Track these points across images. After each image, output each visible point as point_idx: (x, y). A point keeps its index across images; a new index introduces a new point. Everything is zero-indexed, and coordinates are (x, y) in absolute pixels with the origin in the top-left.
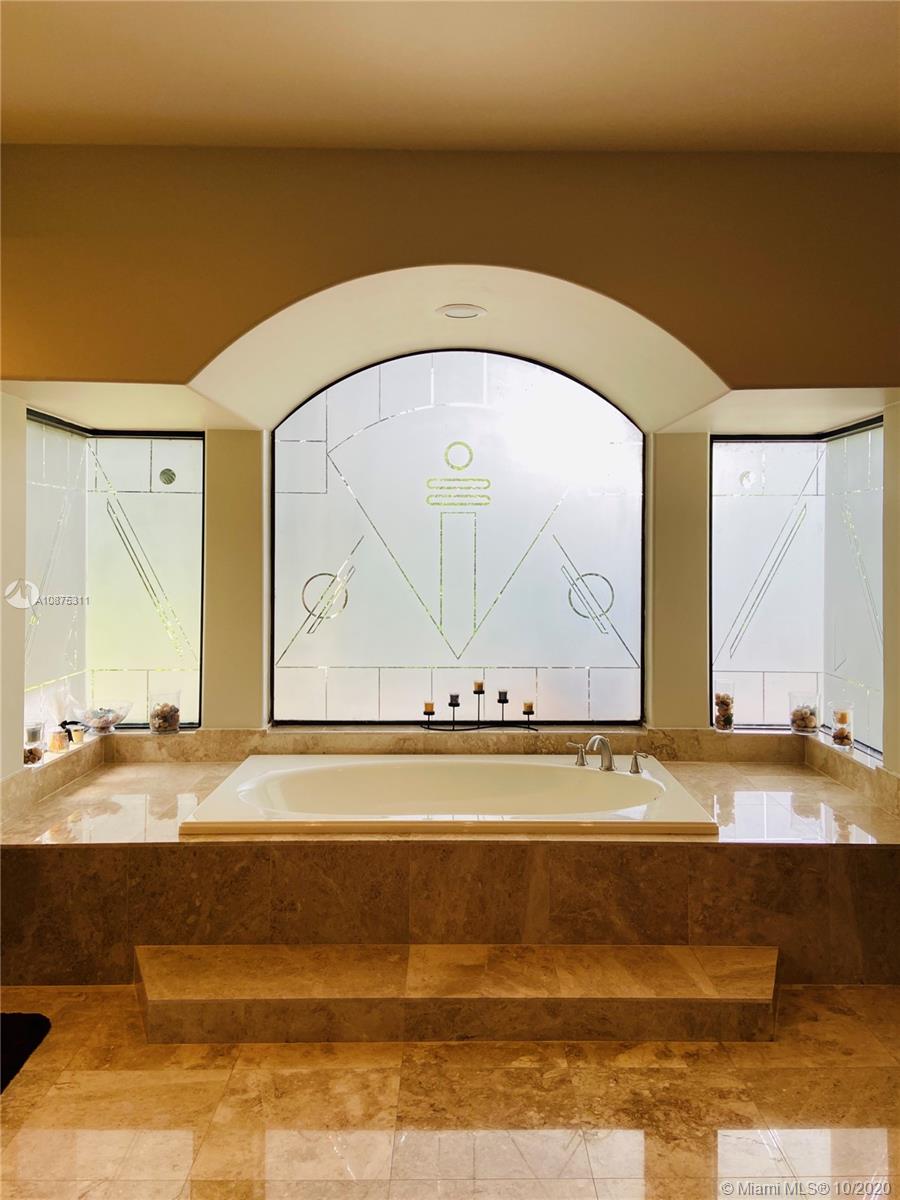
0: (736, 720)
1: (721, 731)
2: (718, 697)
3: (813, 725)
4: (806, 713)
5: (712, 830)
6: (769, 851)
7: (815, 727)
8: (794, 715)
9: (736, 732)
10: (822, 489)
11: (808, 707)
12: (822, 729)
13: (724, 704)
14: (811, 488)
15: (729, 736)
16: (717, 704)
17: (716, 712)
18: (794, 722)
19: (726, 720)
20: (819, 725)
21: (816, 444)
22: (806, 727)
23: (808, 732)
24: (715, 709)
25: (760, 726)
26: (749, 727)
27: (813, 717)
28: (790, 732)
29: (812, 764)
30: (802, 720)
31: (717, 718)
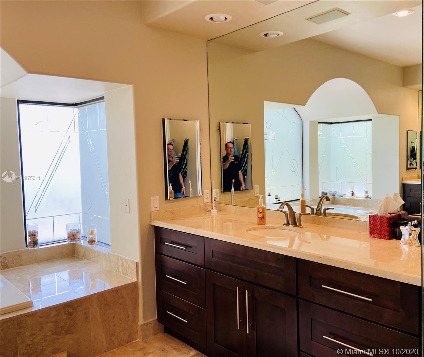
0: (40, 241)
1: (32, 249)
2: (29, 232)
3: (78, 237)
4: (75, 233)
5: (30, 305)
6: (61, 307)
7: (79, 238)
8: (69, 234)
9: (40, 247)
10: (77, 129)
11: (75, 230)
12: (82, 238)
13: (33, 235)
14: (72, 129)
15: (36, 251)
16: (29, 236)
17: (29, 240)
18: (69, 238)
19: (35, 243)
20: (81, 237)
21: (73, 108)
22: (75, 239)
23: (76, 241)
24: (28, 238)
25: (52, 242)
26: (47, 243)
27: (78, 234)
28: (67, 243)
29: (78, 255)
30: (73, 236)
31: (30, 242)
